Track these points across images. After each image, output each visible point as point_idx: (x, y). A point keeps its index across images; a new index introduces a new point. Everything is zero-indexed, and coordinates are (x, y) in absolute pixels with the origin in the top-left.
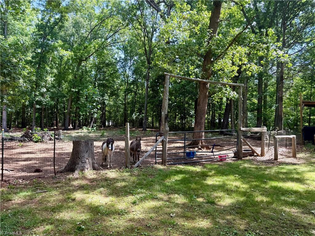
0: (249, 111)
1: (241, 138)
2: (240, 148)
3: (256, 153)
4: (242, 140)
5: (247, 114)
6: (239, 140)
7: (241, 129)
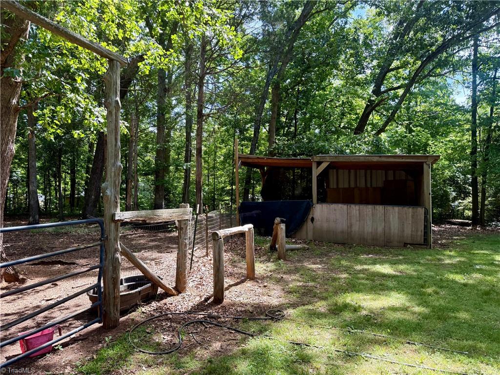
0: (141, 175)
1: (116, 250)
2: (111, 286)
3: (163, 287)
4: (118, 255)
5: (138, 181)
6: (110, 256)
7: (117, 218)
